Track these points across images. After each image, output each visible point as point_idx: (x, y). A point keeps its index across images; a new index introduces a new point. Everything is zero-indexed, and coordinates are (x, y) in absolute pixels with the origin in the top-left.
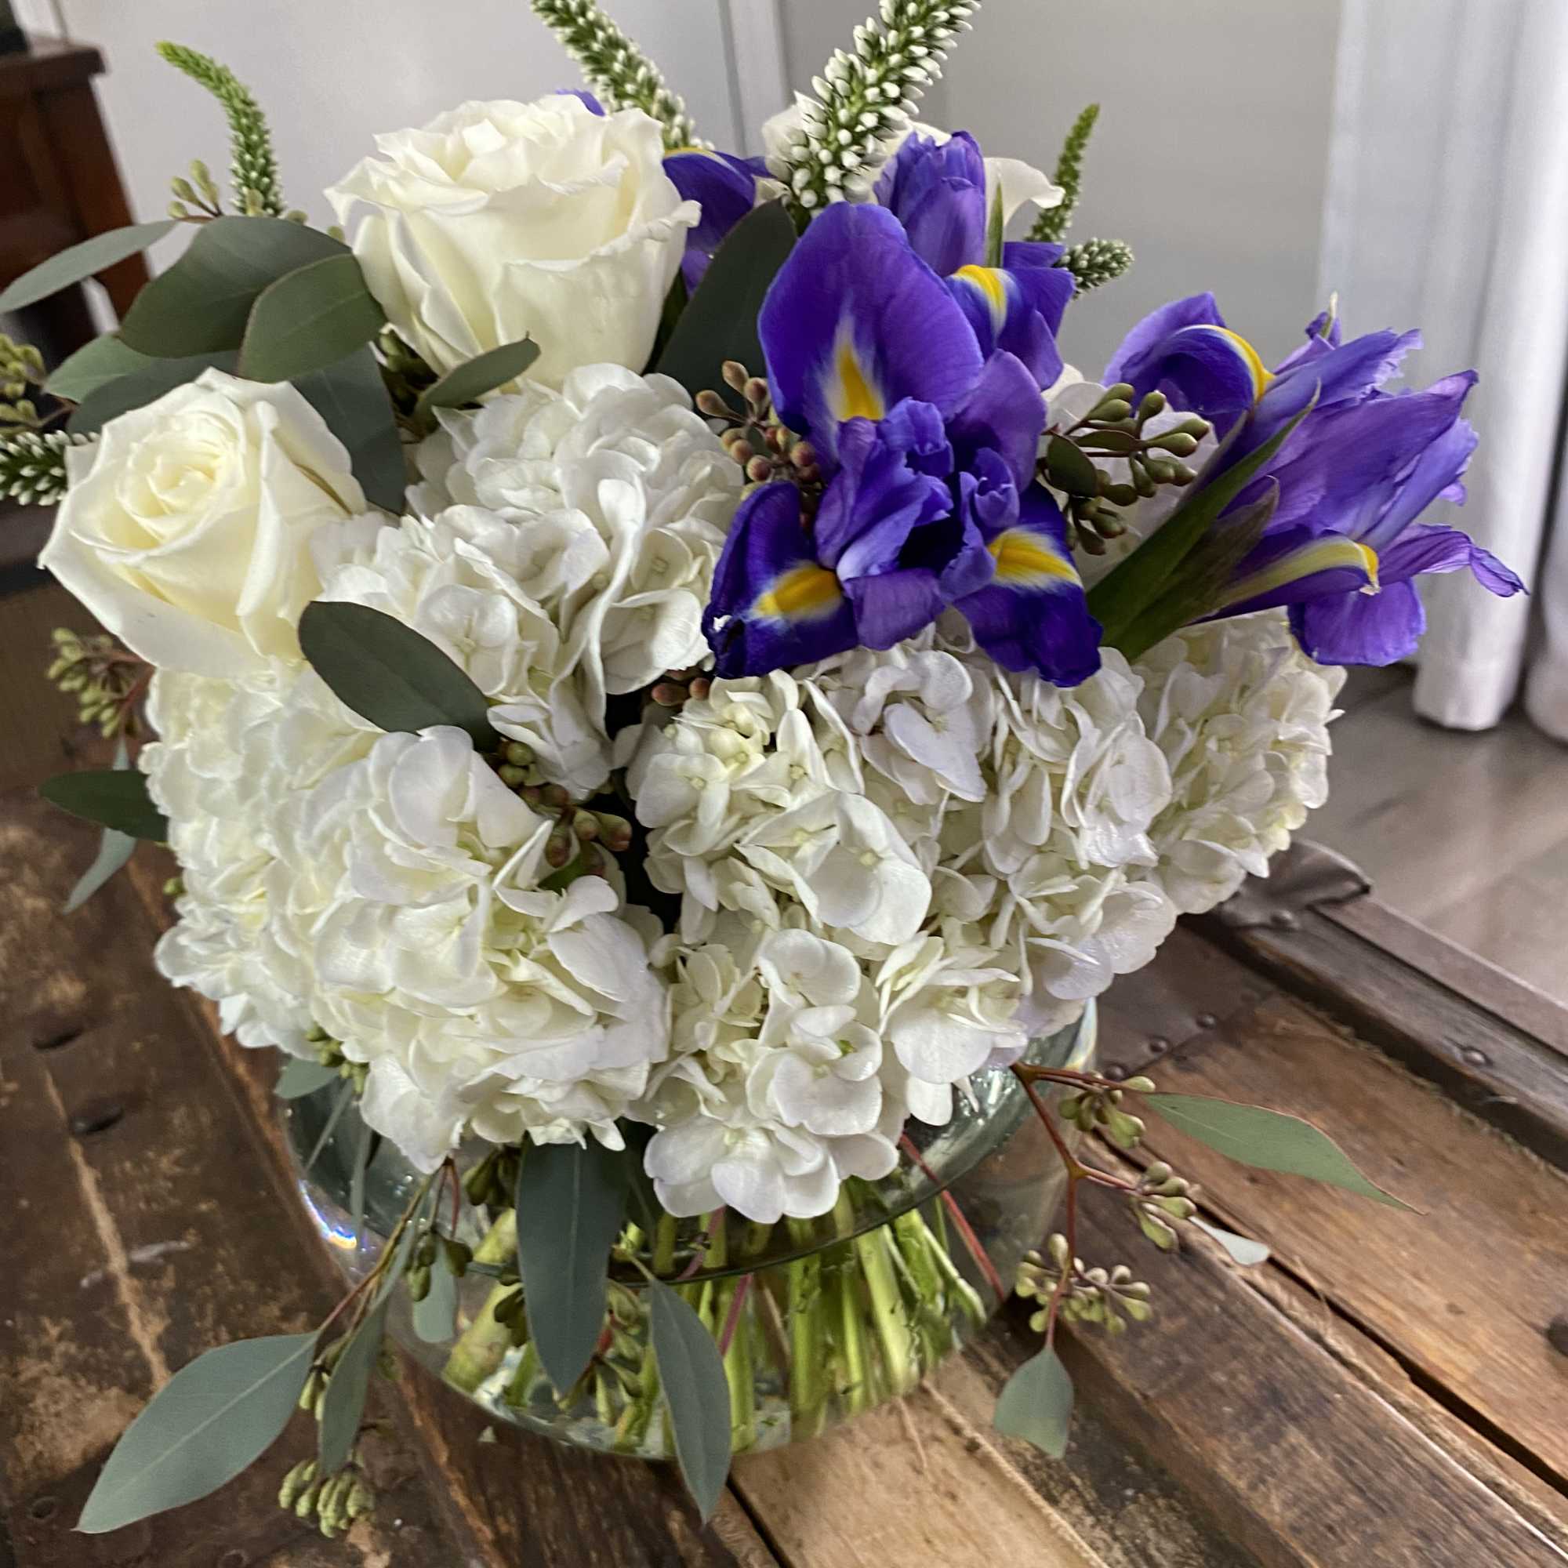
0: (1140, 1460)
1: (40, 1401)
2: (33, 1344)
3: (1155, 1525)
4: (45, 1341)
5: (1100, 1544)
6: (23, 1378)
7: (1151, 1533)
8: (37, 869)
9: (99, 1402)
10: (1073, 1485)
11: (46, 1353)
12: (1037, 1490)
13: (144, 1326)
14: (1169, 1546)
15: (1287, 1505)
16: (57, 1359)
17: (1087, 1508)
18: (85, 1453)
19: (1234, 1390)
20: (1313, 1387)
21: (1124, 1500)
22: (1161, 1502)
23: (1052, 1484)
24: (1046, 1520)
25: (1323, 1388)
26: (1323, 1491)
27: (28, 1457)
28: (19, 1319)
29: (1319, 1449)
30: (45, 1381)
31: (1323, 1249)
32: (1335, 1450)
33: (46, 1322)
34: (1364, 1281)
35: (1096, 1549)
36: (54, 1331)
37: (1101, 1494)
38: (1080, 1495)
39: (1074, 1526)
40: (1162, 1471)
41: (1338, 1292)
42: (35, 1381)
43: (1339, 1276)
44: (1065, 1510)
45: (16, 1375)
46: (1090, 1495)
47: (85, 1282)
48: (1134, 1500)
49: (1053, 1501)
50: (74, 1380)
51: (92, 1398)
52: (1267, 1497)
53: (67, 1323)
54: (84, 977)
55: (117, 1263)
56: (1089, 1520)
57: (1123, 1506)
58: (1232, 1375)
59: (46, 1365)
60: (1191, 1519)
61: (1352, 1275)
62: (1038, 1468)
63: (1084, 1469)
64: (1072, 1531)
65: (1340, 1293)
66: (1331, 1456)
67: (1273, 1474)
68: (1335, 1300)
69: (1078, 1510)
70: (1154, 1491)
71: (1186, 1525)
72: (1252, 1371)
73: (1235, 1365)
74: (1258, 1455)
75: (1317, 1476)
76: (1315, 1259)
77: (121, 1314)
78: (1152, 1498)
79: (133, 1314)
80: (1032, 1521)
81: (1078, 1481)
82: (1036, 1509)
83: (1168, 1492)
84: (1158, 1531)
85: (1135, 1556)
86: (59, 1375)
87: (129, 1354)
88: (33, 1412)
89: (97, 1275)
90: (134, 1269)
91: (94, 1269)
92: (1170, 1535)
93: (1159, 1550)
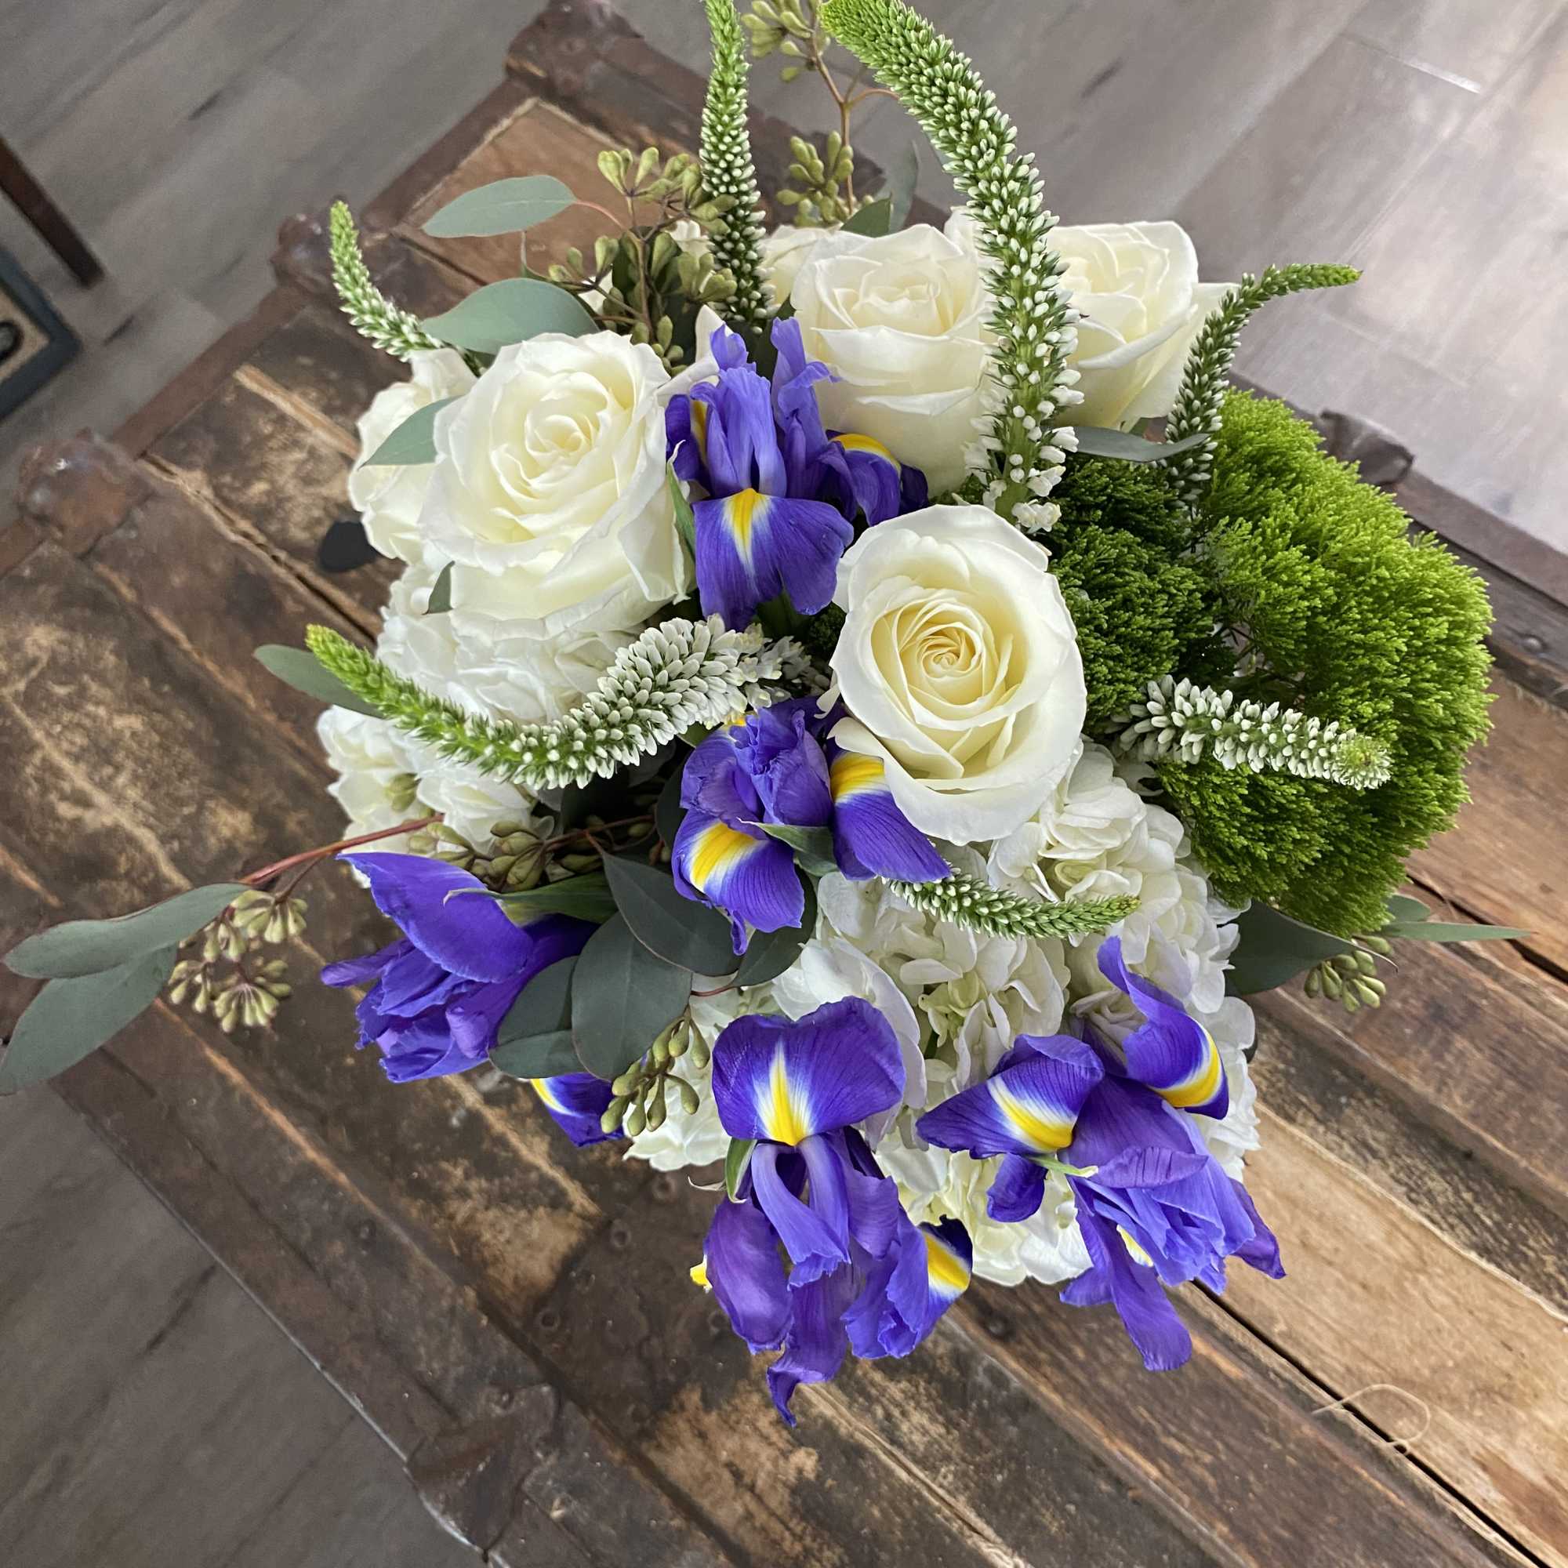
0: (1345, 1072)
1: (487, 1236)
2: (448, 1188)
3: (1367, 1121)
4: (456, 1183)
5: (1334, 1146)
6: (459, 1218)
7: (1366, 1128)
8: (100, 677)
9: (535, 1223)
10: (1303, 1104)
11: (463, 1194)
12: (1277, 1114)
13: (530, 1148)
14: (1382, 1136)
15: (1466, 1099)
16: (476, 1196)
17: (1317, 1119)
18: (552, 1267)
19: (1408, 1013)
20: (1464, 998)
21: (1340, 1107)
22: (1368, 1102)
23: (1287, 1107)
24: (1292, 1137)
25: (1472, 998)
26: (1488, 1082)
27: (508, 1281)
28: (420, 1168)
29: (1479, 1050)
30: (479, 1216)
31: (1438, 854)
32: (1491, 1048)
33: (445, 1166)
34: (1475, 878)
35: (1331, 1149)
36: (459, 1172)
37: (1325, 1106)
38: (1310, 1111)
39: (1311, 1136)
40: (1363, 1077)
41: (1458, 893)
42: (470, 1219)
43: (1455, 876)
44: (1303, 1125)
45: (452, 1217)
46: (1317, 1109)
47: (455, 1122)
48: (1348, 1105)
49: (1291, 1119)
50: (503, 1209)
51: (528, 1221)
52: (1450, 1096)
53: (466, 1163)
54: (242, 804)
55: (471, 1098)
56: (1321, 1129)
57: (1341, 1110)
58: (1404, 1001)
59: (470, 1204)
60: (1391, 1111)
61: (1466, 875)
62: (1273, 1096)
63: (1306, 1088)
64: (1310, 1140)
65: (1458, 894)
66: (1488, 1052)
67: (1450, 1076)
68: (1458, 901)
69: (1311, 1122)
70: (1361, 1094)
71: (1388, 1115)
72: (1418, 993)
73: (1406, 992)
74: (1438, 1064)
75: (1482, 1072)
76: (1436, 865)
77: (501, 1141)
78: (1360, 1100)
79: (514, 1139)
80: (1280, 1137)
81: (1304, 1099)
82: (1283, 1130)
83: (1371, 1091)
84: (1370, 1125)
85: (1359, 1147)
86: (487, 1208)
87: (533, 1176)
88: (486, 1244)
89: (461, 1112)
90: (489, 1099)
91: (454, 1107)
92: (1380, 1126)
93: (1375, 1139)
